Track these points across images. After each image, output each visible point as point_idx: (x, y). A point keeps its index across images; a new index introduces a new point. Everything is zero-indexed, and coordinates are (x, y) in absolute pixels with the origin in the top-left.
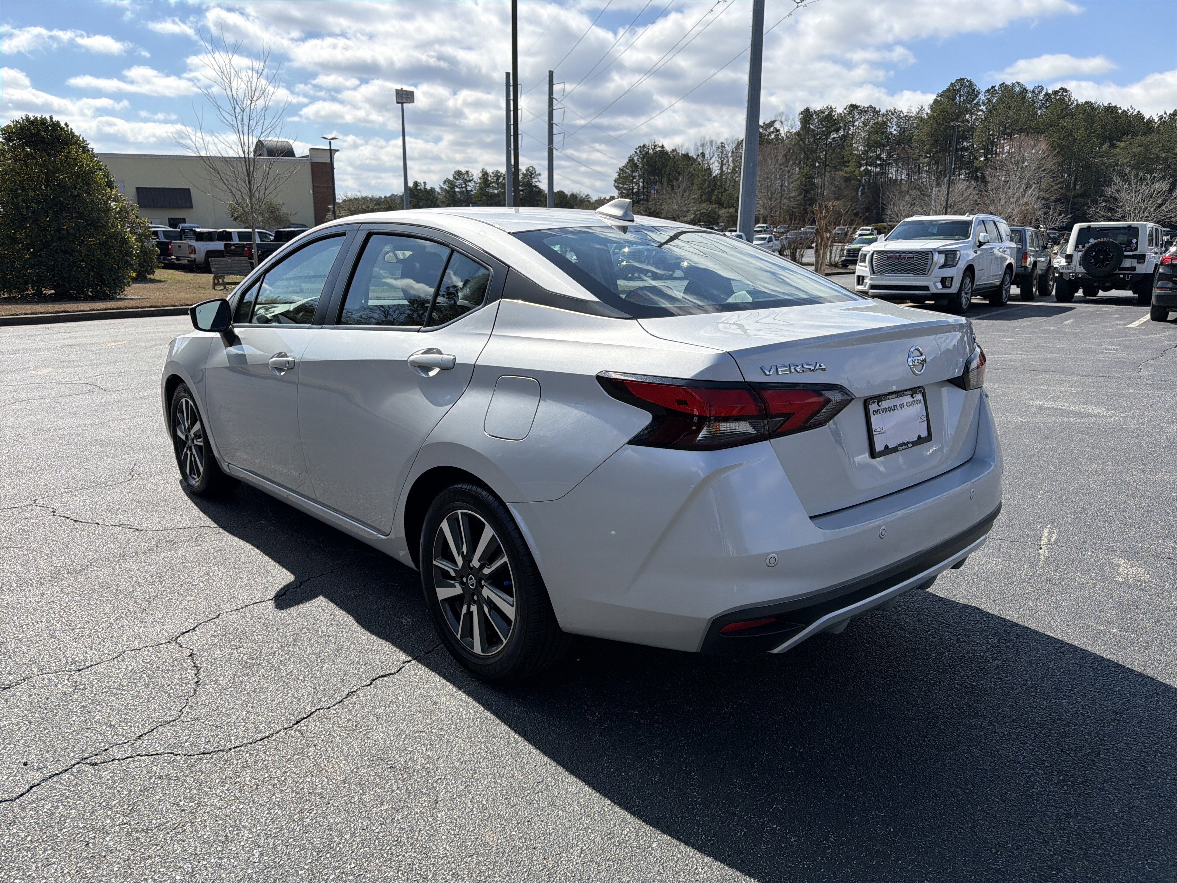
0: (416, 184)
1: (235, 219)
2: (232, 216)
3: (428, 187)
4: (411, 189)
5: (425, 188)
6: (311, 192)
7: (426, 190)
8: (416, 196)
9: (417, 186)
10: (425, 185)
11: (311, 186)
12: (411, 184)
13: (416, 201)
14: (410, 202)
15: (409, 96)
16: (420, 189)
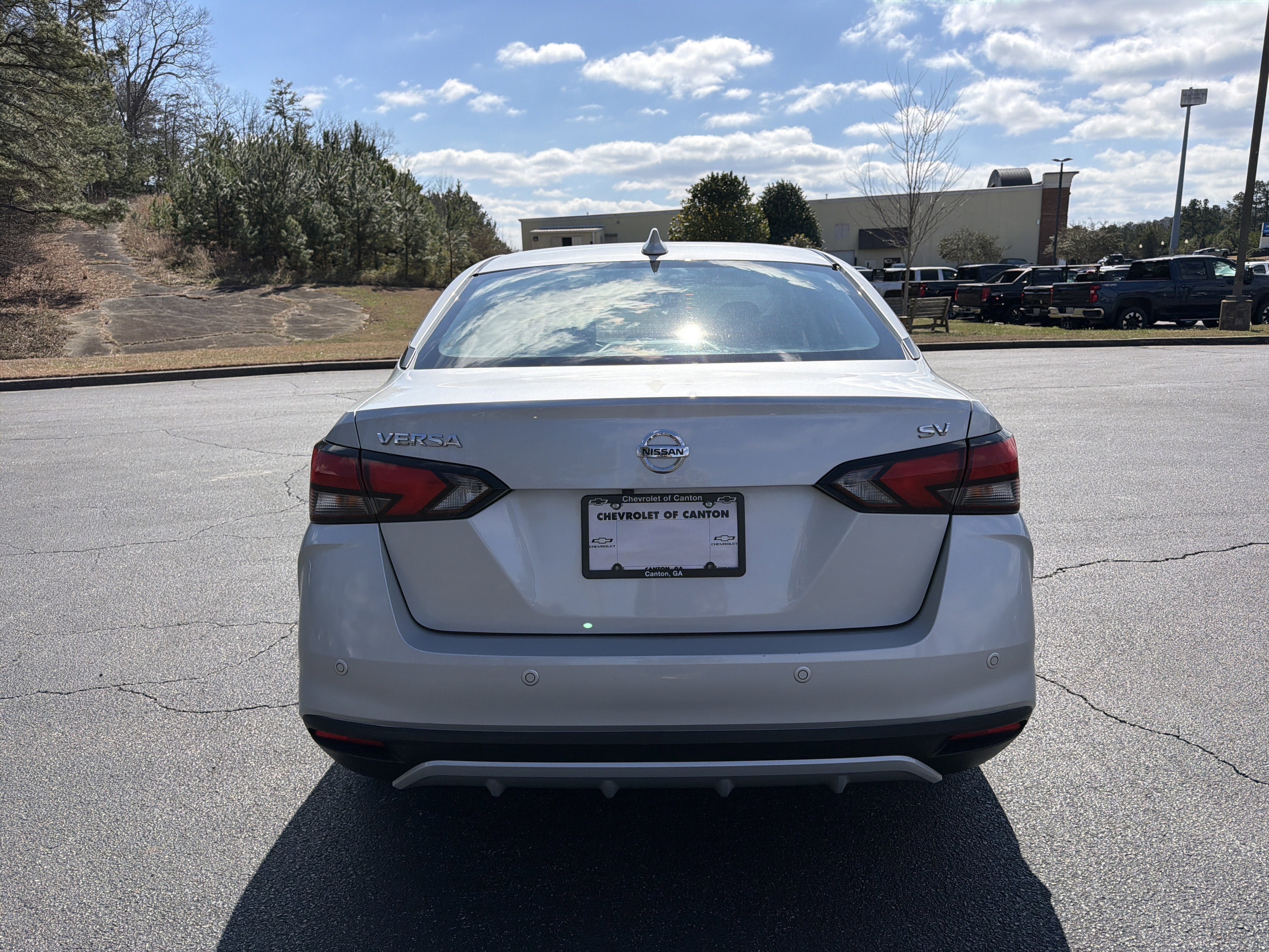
0: (1194, 203)
1: (944, 257)
2: (942, 253)
3: (1210, 206)
4: (1185, 210)
5: (1205, 207)
6: (1038, 222)
7: (1206, 209)
8: (1191, 218)
9: (1196, 204)
10: (1206, 204)
11: (1040, 216)
12: (1185, 203)
13: (1190, 223)
14: (1182, 226)
15: (1201, 96)
16: (1199, 208)
